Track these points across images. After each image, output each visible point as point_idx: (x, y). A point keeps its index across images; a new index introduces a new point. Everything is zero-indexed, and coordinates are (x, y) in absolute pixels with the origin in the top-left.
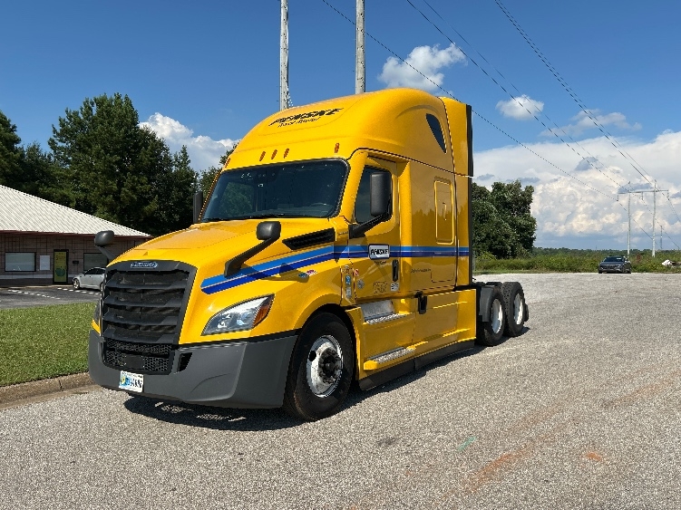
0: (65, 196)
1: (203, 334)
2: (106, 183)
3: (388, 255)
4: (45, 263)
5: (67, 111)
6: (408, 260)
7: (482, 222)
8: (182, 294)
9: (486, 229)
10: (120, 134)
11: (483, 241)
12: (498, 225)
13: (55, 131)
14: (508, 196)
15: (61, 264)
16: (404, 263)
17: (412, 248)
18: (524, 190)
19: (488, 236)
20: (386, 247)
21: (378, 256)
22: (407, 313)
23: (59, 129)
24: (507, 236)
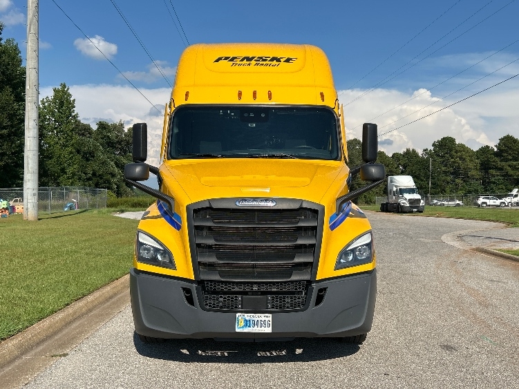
1: (336, 269)
7: (88, 160)
8: (315, 231)
9: (92, 166)
11: (89, 179)
12: (104, 163)
14: (112, 135)
18: (126, 131)
19: (94, 174)
24: (113, 175)
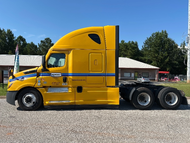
0: (145, 59)
2: (154, 55)
3: (60, 75)
4: (133, 75)
5: (147, 38)
6: (71, 77)
10: (159, 41)
13: (144, 43)
15: (136, 75)
16: (70, 78)
17: (73, 74)
20: (60, 74)
21: (55, 76)
22: (71, 92)
23: (145, 43)
